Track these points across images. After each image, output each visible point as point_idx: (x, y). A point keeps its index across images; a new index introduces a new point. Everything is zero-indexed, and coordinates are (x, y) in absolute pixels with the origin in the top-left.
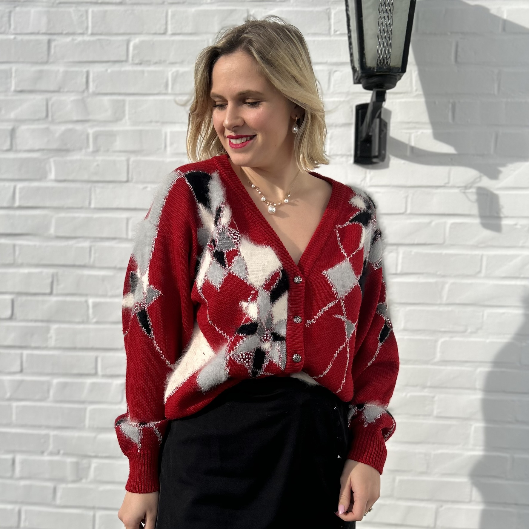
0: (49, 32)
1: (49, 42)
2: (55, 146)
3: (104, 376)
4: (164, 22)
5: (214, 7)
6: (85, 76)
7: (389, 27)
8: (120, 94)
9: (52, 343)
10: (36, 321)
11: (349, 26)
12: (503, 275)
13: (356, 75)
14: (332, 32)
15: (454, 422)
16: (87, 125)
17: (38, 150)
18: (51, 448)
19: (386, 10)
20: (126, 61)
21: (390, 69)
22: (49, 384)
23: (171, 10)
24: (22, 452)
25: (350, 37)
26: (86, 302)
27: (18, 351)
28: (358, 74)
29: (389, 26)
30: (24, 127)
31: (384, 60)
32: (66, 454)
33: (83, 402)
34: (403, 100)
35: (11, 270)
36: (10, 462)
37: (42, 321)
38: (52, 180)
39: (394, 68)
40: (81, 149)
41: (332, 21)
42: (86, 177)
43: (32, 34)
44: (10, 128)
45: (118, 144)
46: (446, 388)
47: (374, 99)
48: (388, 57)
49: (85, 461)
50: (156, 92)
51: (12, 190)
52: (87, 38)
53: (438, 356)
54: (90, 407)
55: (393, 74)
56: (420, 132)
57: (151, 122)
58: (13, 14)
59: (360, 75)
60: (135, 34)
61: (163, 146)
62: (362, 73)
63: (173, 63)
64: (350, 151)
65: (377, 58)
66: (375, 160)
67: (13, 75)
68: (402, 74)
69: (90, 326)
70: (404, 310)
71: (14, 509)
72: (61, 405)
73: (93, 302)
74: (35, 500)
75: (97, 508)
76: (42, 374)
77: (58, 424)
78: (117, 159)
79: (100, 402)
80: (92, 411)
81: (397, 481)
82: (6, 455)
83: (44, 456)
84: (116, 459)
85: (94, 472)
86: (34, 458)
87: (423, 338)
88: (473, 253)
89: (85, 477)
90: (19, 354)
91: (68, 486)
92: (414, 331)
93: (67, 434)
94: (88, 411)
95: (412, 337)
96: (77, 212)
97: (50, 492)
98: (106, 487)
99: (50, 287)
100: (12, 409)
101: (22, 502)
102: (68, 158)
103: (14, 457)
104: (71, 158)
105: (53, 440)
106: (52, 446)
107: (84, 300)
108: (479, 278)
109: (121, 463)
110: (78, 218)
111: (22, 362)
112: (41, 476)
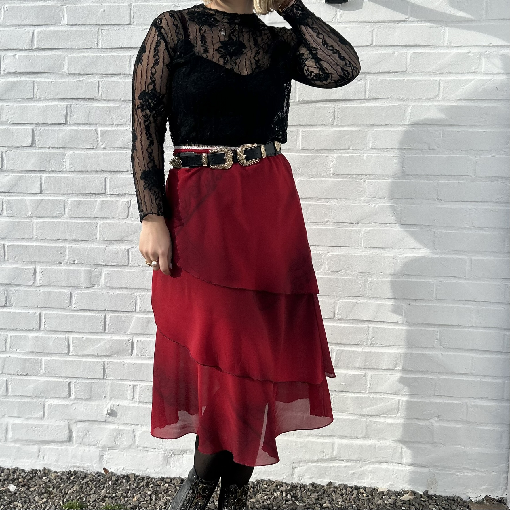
3: (112, 195)
22: (65, 202)
24: (42, 262)
26: (96, 130)
27: (38, 175)
32: (80, 264)
33: (95, 218)
35: (30, 104)
36: (32, 272)
37: (58, 148)
38: (65, 25)
42: (94, 22)
51: (31, 34)
54: (100, 222)
69: (99, 152)
70: (371, 131)
71: (35, 313)
72: (75, 221)
73: (101, 131)
74: (54, 305)
75: (108, 311)
76: (58, 194)
77: (73, 238)
78: (120, 4)
79: (108, 218)
80: (102, 226)
81: (368, 282)
82: (28, 265)
83: (61, 266)
84: (123, 267)
85: (105, 279)
86: (52, 267)
87: (389, 155)
88: (432, 79)
89: (97, 284)
90: (38, 177)
91: (82, 291)
92: (380, 149)
93: (81, 246)
94: (98, 225)
95: (380, 155)
96: (87, 52)
97: (66, 297)
98: (115, 292)
99: (64, 118)
100: (33, 225)
101: (42, 307)
102: (79, 5)
103: (35, 267)
104: (82, 5)
105: (69, 252)
106: (68, 257)
107: (94, 129)
108: (438, 101)
109: (129, 270)
110: (88, 56)
111: (41, 185)
112: (58, 283)
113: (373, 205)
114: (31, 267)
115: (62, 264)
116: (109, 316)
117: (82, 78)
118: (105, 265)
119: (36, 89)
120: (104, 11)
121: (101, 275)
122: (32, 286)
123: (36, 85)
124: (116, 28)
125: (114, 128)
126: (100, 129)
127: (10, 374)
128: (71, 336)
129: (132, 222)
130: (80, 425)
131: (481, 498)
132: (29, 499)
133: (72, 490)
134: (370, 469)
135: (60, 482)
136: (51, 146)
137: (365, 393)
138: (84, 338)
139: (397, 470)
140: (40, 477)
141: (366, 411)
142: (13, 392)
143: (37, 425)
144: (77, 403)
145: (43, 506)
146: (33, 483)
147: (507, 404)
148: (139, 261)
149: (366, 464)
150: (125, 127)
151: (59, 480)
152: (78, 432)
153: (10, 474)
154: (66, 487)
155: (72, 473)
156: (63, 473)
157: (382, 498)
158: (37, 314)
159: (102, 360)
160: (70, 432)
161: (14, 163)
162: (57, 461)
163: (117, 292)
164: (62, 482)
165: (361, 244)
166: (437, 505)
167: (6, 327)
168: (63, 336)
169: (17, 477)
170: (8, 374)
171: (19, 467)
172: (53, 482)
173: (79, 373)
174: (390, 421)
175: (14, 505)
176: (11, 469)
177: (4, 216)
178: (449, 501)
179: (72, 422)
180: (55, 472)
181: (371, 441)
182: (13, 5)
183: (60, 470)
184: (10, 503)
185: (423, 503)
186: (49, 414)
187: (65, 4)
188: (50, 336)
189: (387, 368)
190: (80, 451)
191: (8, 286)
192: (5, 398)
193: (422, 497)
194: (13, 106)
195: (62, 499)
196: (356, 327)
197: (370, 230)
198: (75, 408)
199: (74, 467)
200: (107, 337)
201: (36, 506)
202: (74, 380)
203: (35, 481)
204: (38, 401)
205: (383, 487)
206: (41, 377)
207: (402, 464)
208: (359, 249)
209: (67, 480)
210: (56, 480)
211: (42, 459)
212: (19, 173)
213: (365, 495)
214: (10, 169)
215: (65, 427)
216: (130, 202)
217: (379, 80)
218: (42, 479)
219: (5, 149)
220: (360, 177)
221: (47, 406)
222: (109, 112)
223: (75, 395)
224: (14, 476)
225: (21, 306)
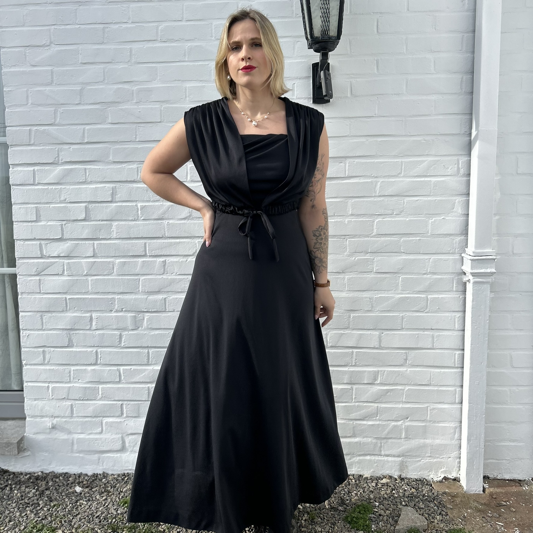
0: (103, 22)
2: (110, 99)
3: (151, 256)
4: (181, 12)
6: (129, 51)
8: (153, 63)
12: (416, 175)
13: (309, 43)
15: (387, 276)
16: (132, 84)
17: (98, 103)
20: (156, 40)
21: (330, 38)
23: (185, 4)
24: (97, 311)
26: (136, 205)
27: (91, 242)
30: (88, 88)
31: (325, 32)
32: (127, 311)
33: (137, 275)
35: (84, 186)
36: (89, 319)
37: (107, 220)
38: (109, 124)
40: (128, 101)
41: (294, 8)
42: (132, 120)
43: (91, 24)
44: (79, 88)
45: (154, 97)
46: (381, 252)
47: (321, 60)
49: (140, 315)
50: (178, 60)
51: (82, 131)
52: (129, 25)
53: (375, 231)
54: (142, 278)
55: (332, 41)
57: (175, 81)
58: (78, 11)
60: (162, 21)
61: (184, 97)
62: (312, 41)
63: (188, 41)
64: (310, 95)
67: (80, 52)
68: (338, 41)
69: (139, 222)
70: (351, 201)
71: (93, 351)
72: (122, 278)
73: (140, 206)
74: (107, 344)
75: (150, 347)
76: (108, 257)
77: (121, 291)
78: (153, 107)
79: (149, 274)
80: (143, 281)
81: (351, 317)
82: (85, 314)
83: (112, 313)
84: (161, 312)
85: (147, 322)
86: (105, 315)
87: (364, 220)
88: (395, 161)
89: (141, 326)
90: (92, 244)
91: (129, 333)
92: (358, 215)
93: (127, 297)
94: (141, 280)
95: (357, 219)
96: (127, 145)
97: (117, 337)
98: (155, 332)
99: (111, 196)
100: (88, 281)
101: (98, 346)
102: (120, 108)
103: (91, 315)
104: (122, 107)
105: (117, 302)
106: (117, 306)
107: (134, 204)
108: (400, 177)
109: (166, 315)
110: (128, 148)
111: (94, 249)
112: (110, 327)
113: (354, 258)
114: (88, 315)
115: (113, 312)
116: (151, 351)
117: (124, 165)
118: (147, 312)
119: (87, 174)
120: (140, 112)
121: (144, 319)
122: (90, 329)
123: (87, 171)
124: (150, 125)
125: (151, 204)
126: (139, 205)
127: (74, 400)
128: (122, 368)
129: (167, 277)
130: (131, 437)
131: (441, 478)
132: (92, 498)
133: (126, 489)
134: (357, 460)
135: (117, 482)
136: (101, 219)
137: (351, 402)
138: (132, 369)
139: (377, 460)
140: (100, 479)
141: (353, 416)
142: (76, 413)
143: (96, 438)
144: (128, 420)
145: (103, 502)
146: (95, 484)
147: (458, 406)
148: (173, 307)
149: (354, 457)
150: (160, 203)
151: (115, 481)
152: (129, 443)
153: (76, 478)
154: (121, 486)
155: (126, 475)
156: (119, 475)
157: (367, 482)
158: (94, 352)
159: (147, 386)
160: (124, 442)
161: (72, 233)
162: (113, 466)
163: (157, 332)
164: (118, 483)
165: (345, 288)
166: (408, 485)
167: (70, 363)
168: (115, 368)
169: (82, 481)
170: (72, 400)
171: (83, 472)
172: (111, 483)
173: (129, 396)
174: (370, 423)
175: (80, 503)
176: (77, 474)
177: (65, 276)
178: (417, 482)
179: (124, 435)
180: (112, 474)
181: (357, 439)
182: (67, 108)
183: (116, 473)
184: (77, 502)
185: (397, 484)
186: (106, 429)
187: (109, 107)
188: (105, 368)
189: (368, 382)
190: (132, 457)
191: (70, 330)
192: (70, 419)
193: (396, 480)
194: (69, 188)
195: (118, 496)
196: (344, 352)
197: (352, 277)
198: (127, 424)
199: (127, 470)
200: (150, 368)
201: (98, 503)
202: (126, 402)
203: (96, 483)
204: (97, 420)
205: (367, 474)
206: (98, 401)
207: (381, 455)
208: (344, 292)
209: (121, 481)
210: (113, 481)
211: (101, 465)
212: (76, 241)
213: (353, 481)
214: (68, 238)
215: (119, 439)
216: (166, 261)
217: (355, 163)
218: (102, 481)
219: (64, 223)
220: (343, 237)
221: (104, 423)
222: (147, 191)
223: (126, 414)
224: (79, 480)
225: (81, 346)
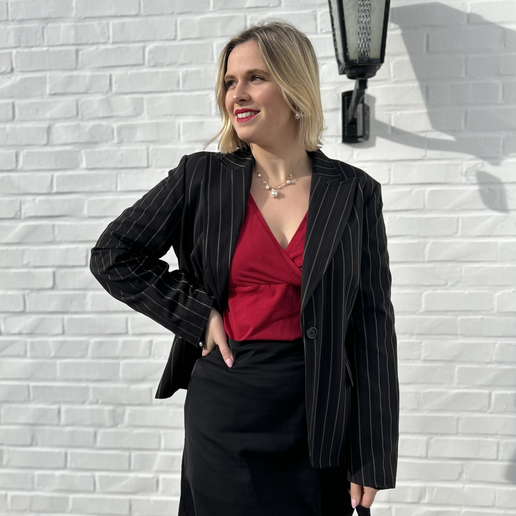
0: (77, 43)
1: (77, 51)
2: (85, 139)
3: (134, 335)
4: (173, 29)
5: (216, 15)
6: (108, 79)
7: (368, 25)
8: (138, 93)
9: (89, 308)
10: (74, 289)
11: (333, 25)
12: (478, 234)
13: (341, 66)
14: (319, 31)
16: (112, 120)
17: (71, 144)
18: (91, 398)
19: (365, 10)
20: (143, 64)
21: (370, 61)
22: (87, 344)
23: (180, 19)
24: (66, 402)
25: (334, 35)
27: (60, 316)
28: (343, 66)
29: (368, 23)
30: (58, 125)
31: (364, 53)
32: (104, 403)
33: (117, 358)
34: (383, 86)
35: (52, 247)
36: (56, 412)
37: (79, 289)
38: (83, 169)
39: (374, 59)
40: (107, 141)
41: (319, 21)
42: (112, 165)
43: (62, 45)
44: (46, 125)
45: (139, 135)
46: (431, 334)
47: (358, 87)
48: (368, 50)
49: (120, 409)
50: (169, 89)
51: (50, 179)
52: (109, 46)
53: (423, 307)
54: (123, 362)
55: (373, 64)
56: (398, 113)
57: (166, 115)
58: (45, 30)
59: (344, 67)
60: (149, 41)
61: (177, 136)
62: (346, 65)
63: (182, 65)
64: (338, 132)
65: (358, 52)
66: (360, 140)
67: (48, 80)
68: (380, 64)
72: (98, 361)
74: (79, 444)
75: (132, 449)
76: (81, 335)
77: (96, 378)
78: (138, 147)
79: (131, 357)
80: (124, 366)
82: (52, 406)
84: (146, 406)
85: (129, 418)
86: (76, 407)
87: (409, 292)
88: (450, 216)
89: (121, 422)
90: (61, 319)
91: (106, 430)
92: (401, 286)
93: (104, 385)
94: (121, 365)
95: (400, 291)
96: (105, 195)
97: (91, 436)
98: (139, 430)
99: (85, 260)
100: (56, 365)
101: (68, 446)
102: (97, 149)
103: (59, 407)
104: (100, 149)
105: (92, 392)
106: (91, 396)
108: (456, 238)
110: (107, 199)
111: (63, 326)
112: (83, 423)
114: (55, 407)
115: (86, 404)
117: (101, 221)
118: (129, 405)
119: (56, 232)
120: (122, 154)
121: (124, 414)
122: (58, 425)
123: (56, 228)
124: (134, 171)
127: (38, 512)
128: (97, 474)
129: (154, 361)
136: (72, 288)
138: (110, 476)
158: (63, 453)
159: (129, 498)
161: (36, 305)
163: (142, 430)
168: (89, 474)
173: (106, 510)
177: (28, 358)
182: (32, 150)
187: (83, 149)
188: (77, 474)
189: (412, 501)
191: (34, 425)
194: (34, 249)
200: (132, 475)
206: (68, 514)
212: (42, 315)
214: (32, 310)
216: (152, 341)
219: (27, 292)
225: (47, 445)
